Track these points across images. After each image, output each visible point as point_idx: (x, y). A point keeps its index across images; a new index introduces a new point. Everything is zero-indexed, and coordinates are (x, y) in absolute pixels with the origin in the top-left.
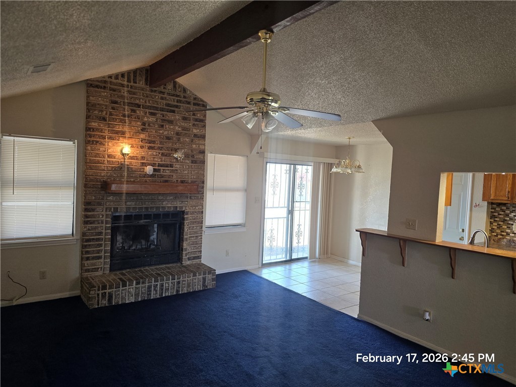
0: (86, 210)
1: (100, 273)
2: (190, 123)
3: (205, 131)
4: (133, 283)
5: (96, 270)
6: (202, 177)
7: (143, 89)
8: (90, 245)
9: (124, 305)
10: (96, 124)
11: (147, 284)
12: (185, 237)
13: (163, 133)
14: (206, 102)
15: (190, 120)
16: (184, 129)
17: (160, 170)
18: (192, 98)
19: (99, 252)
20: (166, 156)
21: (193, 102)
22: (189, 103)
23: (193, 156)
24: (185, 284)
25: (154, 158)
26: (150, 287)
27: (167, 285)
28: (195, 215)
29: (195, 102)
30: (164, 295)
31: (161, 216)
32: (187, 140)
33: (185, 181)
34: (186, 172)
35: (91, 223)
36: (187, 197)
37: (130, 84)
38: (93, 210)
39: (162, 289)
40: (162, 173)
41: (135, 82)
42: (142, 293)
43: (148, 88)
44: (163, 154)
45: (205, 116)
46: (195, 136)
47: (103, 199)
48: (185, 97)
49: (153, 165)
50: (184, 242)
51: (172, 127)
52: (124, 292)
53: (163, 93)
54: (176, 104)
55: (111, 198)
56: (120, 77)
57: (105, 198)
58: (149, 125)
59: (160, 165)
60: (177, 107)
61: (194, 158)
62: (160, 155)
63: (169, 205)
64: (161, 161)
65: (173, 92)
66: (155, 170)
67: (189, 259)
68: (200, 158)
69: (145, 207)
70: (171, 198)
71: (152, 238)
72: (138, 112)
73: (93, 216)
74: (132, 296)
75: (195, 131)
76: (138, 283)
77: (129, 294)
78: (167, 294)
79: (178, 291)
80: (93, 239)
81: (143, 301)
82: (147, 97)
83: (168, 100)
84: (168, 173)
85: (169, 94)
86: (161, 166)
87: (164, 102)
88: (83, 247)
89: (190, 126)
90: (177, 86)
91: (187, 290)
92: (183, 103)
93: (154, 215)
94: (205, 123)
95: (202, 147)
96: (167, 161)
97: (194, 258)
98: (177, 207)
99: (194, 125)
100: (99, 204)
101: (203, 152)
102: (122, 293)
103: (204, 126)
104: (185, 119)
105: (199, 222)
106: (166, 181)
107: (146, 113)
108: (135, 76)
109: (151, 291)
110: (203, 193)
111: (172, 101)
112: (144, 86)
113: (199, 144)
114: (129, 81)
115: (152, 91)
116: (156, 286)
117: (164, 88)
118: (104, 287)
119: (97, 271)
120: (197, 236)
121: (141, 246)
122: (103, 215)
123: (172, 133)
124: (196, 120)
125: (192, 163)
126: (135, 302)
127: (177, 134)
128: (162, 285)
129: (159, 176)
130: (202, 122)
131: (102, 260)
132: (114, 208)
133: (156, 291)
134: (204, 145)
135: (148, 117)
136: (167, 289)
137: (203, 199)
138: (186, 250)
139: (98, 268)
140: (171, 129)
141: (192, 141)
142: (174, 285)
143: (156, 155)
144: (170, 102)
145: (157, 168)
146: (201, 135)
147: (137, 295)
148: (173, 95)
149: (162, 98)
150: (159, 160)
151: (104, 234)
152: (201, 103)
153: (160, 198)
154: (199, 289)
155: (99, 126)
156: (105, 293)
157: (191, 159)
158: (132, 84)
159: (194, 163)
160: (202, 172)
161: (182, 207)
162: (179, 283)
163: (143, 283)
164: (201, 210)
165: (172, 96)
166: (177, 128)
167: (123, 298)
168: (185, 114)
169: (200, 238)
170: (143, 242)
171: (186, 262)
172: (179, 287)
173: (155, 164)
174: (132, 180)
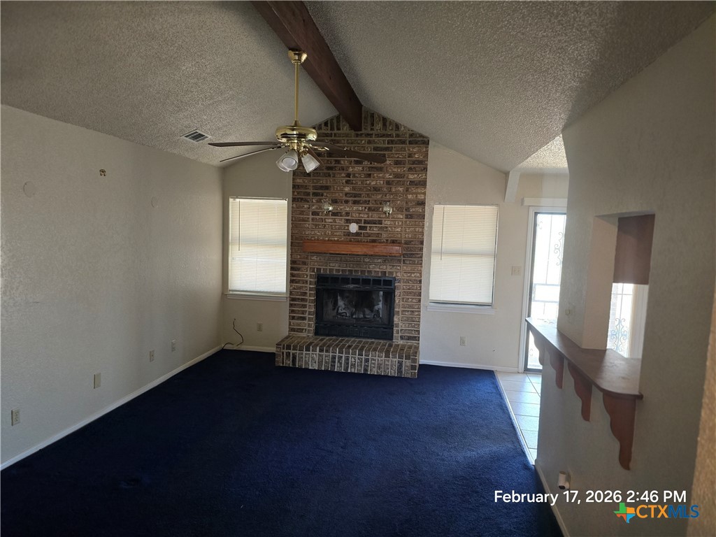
0: (292, 269)
1: (304, 334)
2: (404, 167)
3: (426, 175)
4: (316, 349)
5: (301, 330)
6: (420, 236)
7: (347, 135)
8: (295, 304)
9: (307, 370)
10: (301, 181)
11: (331, 354)
12: (396, 310)
13: (370, 184)
14: (427, 137)
15: (404, 164)
16: (397, 176)
17: (366, 227)
18: (408, 136)
19: (303, 312)
20: (374, 210)
21: (408, 139)
22: (404, 142)
23: (407, 209)
24: (374, 364)
25: (360, 213)
26: (334, 358)
27: (353, 360)
28: (411, 284)
29: (411, 139)
30: (349, 371)
31: (371, 282)
32: (401, 189)
33: (396, 240)
34: (399, 230)
35: (296, 283)
36: (400, 261)
37: (333, 132)
38: (298, 269)
39: (348, 364)
40: (368, 231)
41: (338, 129)
42: (326, 362)
43: (353, 133)
44: (370, 209)
45: (426, 155)
46: (411, 183)
47: (307, 258)
48: (398, 136)
49: (357, 222)
50: (395, 316)
51: (381, 175)
52: (307, 356)
53: (370, 135)
54: (387, 145)
55: (314, 258)
56: (323, 126)
57: (309, 258)
58: (354, 176)
59: (366, 222)
60: (387, 149)
61: (409, 211)
62: (366, 210)
63: (376, 269)
64: (368, 217)
65: (384, 132)
66: (360, 228)
67: (402, 338)
68: (417, 212)
69: (349, 270)
70: (379, 261)
71: (376, 308)
72: (342, 162)
73: (298, 275)
74: (315, 363)
75: (411, 177)
76: (321, 350)
77: (312, 360)
78: (353, 371)
79: (366, 370)
80: (299, 299)
81: (326, 371)
82: (352, 143)
83: (376, 143)
84: (376, 230)
85: (377, 135)
86: (369, 223)
87: (372, 146)
88: (291, 305)
89: (404, 171)
90: (388, 124)
91: (377, 372)
92: (396, 144)
93: (363, 279)
94: (427, 165)
95: (421, 197)
96: (375, 216)
97: (409, 338)
98: (385, 272)
99: (410, 169)
100: (304, 263)
101: (422, 203)
102: (305, 357)
103: (425, 169)
104: (397, 163)
105: (415, 293)
106: (374, 241)
107: (351, 162)
108: (338, 122)
109: (335, 362)
110: (421, 257)
111: (382, 143)
112: (348, 131)
113: (416, 194)
114: (332, 129)
115: (357, 135)
116: (340, 358)
117: (372, 129)
118: (289, 347)
119: (302, 332)
120: (413, 311)
121: (364, 315)
122: (308, 275)
123: (382, 182)
124: (414, 163)
125: (407, 217)
126: (318, 370)
127: (388, 183)
128: (347, 359)
129: (366, 235)
130: (421, 165)
131: (306, 322)
132: (317, 269)
133: (341, 364)
134: (425, 194)
135: (353, 167)
136: (353, 365)
137: (421, 264)
138: (397, 326)
139: (303, 329)
140: (380, 177)
141: (407, 191)
142: (361, 362)
143: (362, 210)
144: (378, 145)
145: (363, 225)
146: (420, 181)
147: (320, 363)
148: (383, 136)
149: (369, 142)
150: (366, 216)
151: (308, 294)
152: (420, 139)
153: (367, 260)
154: (393, 374)
155: (304, 182)
156: (289, 353)
157: (405, 212)
158: (336, 131)
159: (410, 218)
160: (421, 230)
161: (391, 273)
162: (367, 361)
163: (327, 351)
164: (419, 279)
165: (381, 137)
166: (387, 176)
167: (307, 363)
168: (398, 157)
169: (416, 313)
170: (367, 311)
171: (398, 341)
172: (368, 366)
173: (361, 220)
174: (336, 239)
